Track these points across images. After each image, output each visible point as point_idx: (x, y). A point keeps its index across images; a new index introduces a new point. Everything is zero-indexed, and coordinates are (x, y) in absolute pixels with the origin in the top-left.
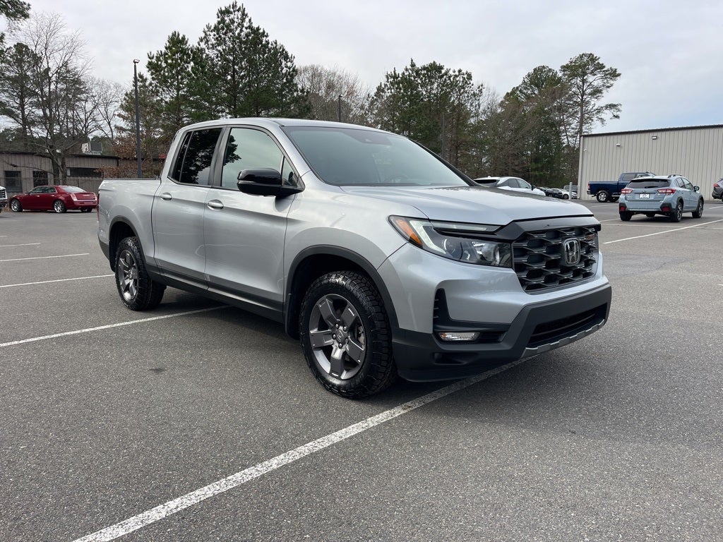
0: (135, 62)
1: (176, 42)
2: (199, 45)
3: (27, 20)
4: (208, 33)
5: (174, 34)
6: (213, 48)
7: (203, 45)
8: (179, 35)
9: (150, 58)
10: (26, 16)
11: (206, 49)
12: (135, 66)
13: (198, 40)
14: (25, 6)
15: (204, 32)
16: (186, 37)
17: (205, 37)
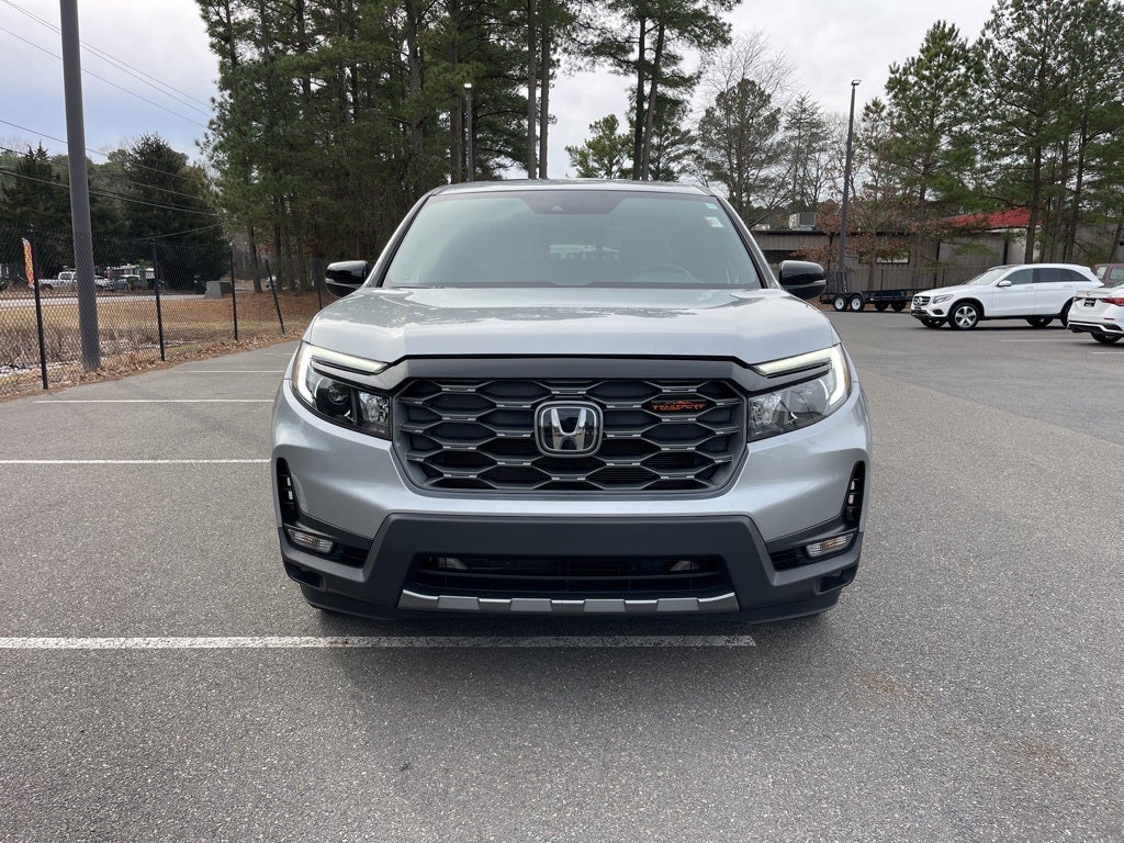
0: (853, 85)
1: (940, 38)
2: (984, 35)
3: (729, 47)
4: (1000, 12)
5: (937, 27)
6: (1007, 36)
7: (990, 35)
8: (944, 26)
9: (893, 73)
10: (727, 42)
11: (996, 41)
12: (854, 90)
13: (983, 27)
14: (726, 28)
15: (994, 11)
16: (956, 28)
17: (995, 20)
